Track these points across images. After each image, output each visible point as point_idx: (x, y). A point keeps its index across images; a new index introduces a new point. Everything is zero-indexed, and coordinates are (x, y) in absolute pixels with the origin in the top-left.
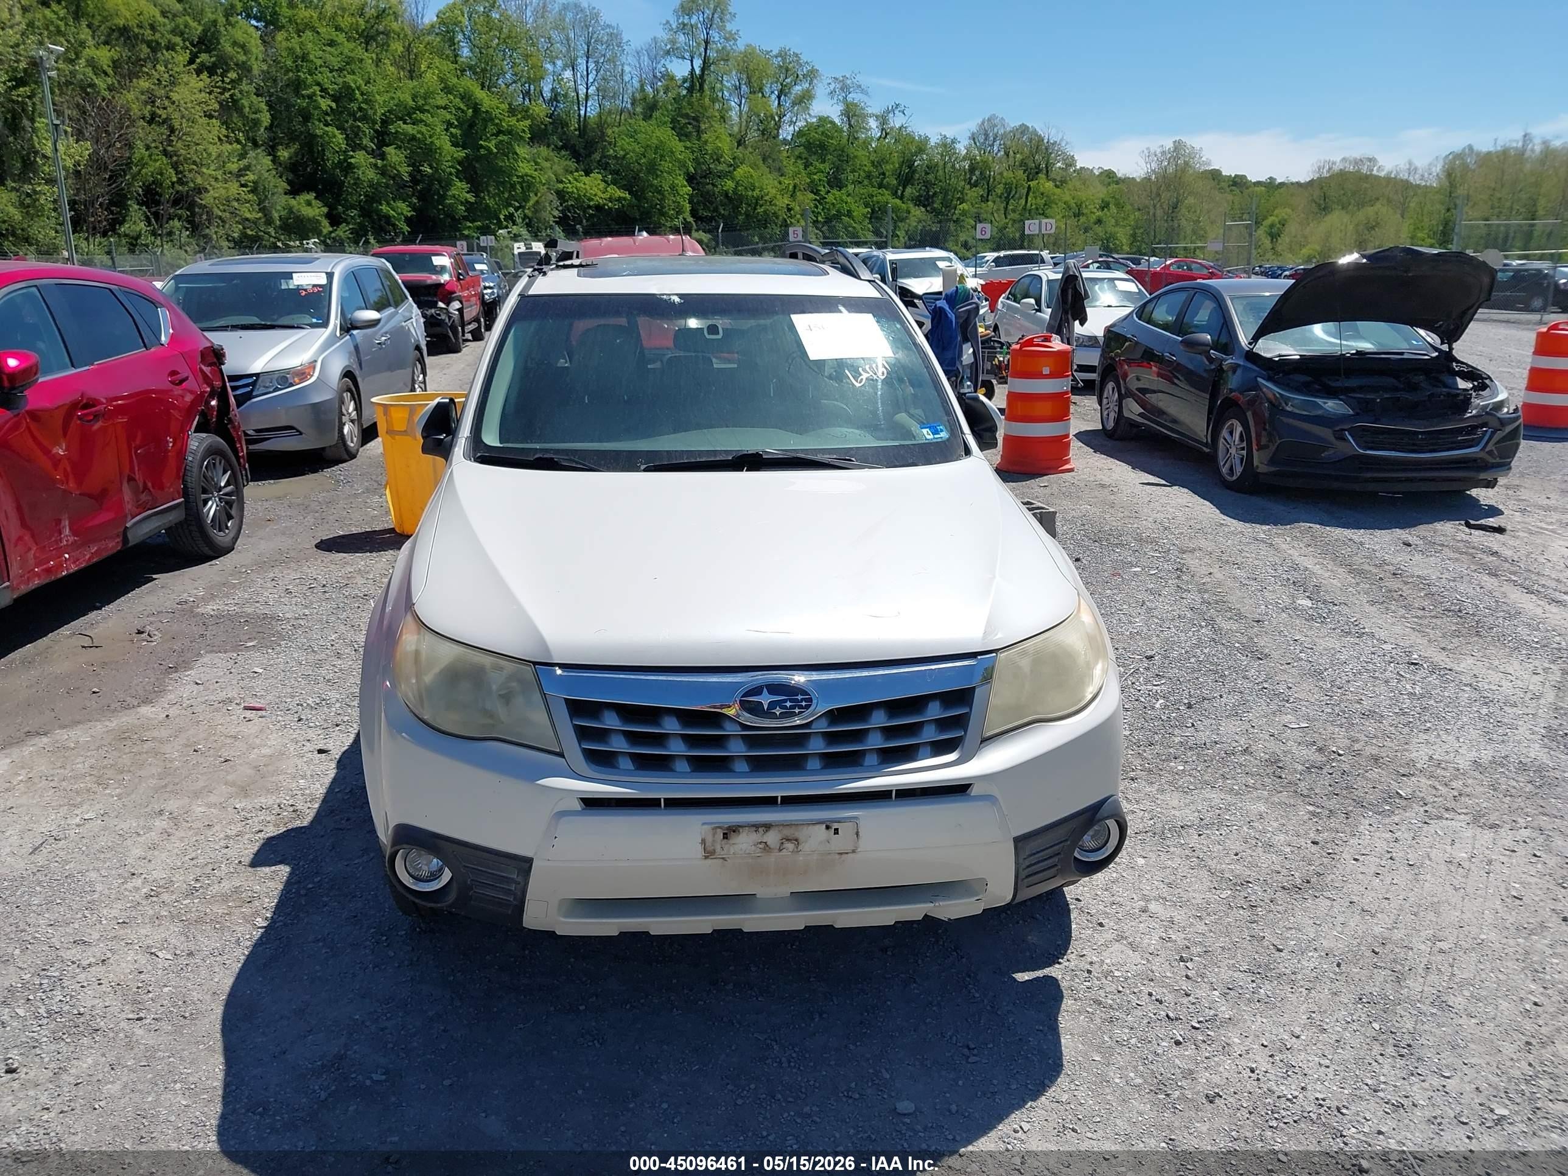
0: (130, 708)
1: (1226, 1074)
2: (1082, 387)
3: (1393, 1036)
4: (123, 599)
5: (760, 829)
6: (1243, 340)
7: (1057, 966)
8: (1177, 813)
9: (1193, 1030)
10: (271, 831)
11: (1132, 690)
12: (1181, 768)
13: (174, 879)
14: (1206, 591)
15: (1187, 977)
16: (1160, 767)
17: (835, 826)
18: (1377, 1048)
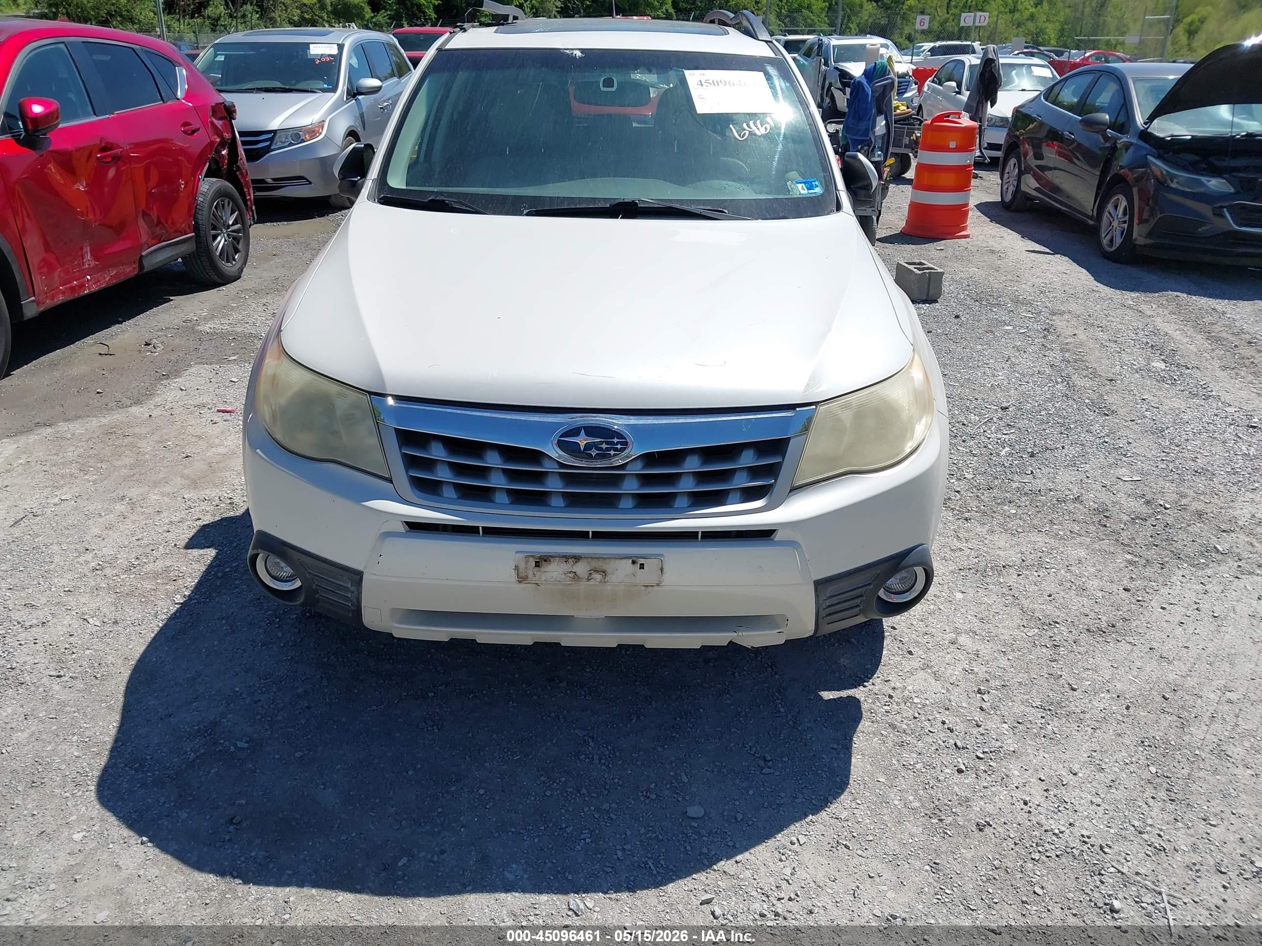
0: (123, 408)
1: (1000, 804)
2: (989, 163)
3: (1168, 780)
4: (141, 316)
5: (570, 560)
6: (1140, 119)
7: (861, 688)
8: (1001, 553)
9: (977, 760)
10: (208, 519)
11: (983, 438)
12: (1014, 511)
13: (119, 556)
14: (1068, 350)
15: (981, 709)
16: (995, 509)
17: (642, 561)
18: (1149, 792)
